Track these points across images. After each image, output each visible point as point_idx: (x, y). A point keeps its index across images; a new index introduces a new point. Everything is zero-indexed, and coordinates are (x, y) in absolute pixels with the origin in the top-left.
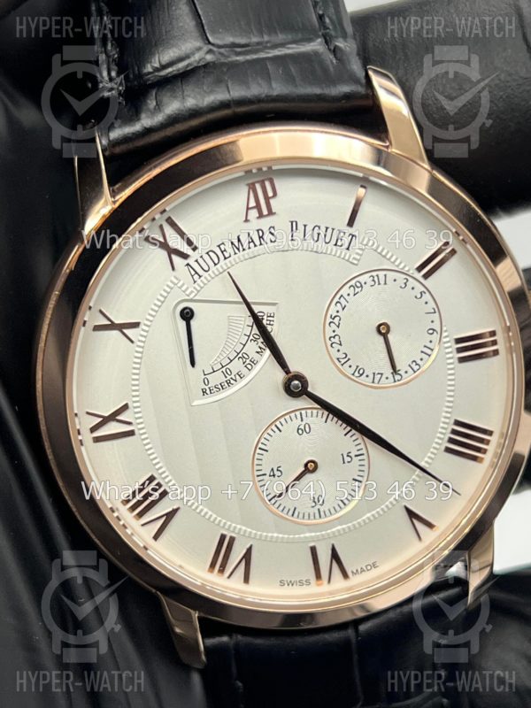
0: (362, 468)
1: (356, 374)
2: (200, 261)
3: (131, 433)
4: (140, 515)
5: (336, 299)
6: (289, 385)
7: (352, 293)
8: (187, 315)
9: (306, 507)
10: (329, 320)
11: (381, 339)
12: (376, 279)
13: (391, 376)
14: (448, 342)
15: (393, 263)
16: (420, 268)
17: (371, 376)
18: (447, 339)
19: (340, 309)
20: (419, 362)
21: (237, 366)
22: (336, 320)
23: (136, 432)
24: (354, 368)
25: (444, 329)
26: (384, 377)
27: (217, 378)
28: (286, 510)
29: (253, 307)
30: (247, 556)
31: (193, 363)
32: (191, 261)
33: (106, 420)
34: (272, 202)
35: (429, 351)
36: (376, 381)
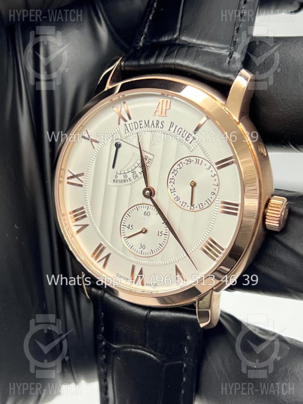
0: (165, 241)
1: (176, 199)
2: (131, 125)
3: (81, 186)
4: (77, 220)
5: (179, 163)
6: (145, 192)
7: (186, 162)
8: (118, 146)
9: (137, 247)
10: (172, 171)
11: (191, 187)
12: (198, 161)
13: (190, 206)
14: (218, 201)
15: (207, 156)
16: (217, 163)
17: (182, 202)
18: (218, 200)
19: (179, 168)
20: (203, 205)
21: (130, 175)
22: (176, 172)
23: (84, 186)
24: (176, 196)
25: (219, 194)
26: (186, 206)
27: (121, 177)
28: (129, 245)
29: (143, 152)
30: (107, 257)
31: (113, 167)
32: (127, 123)
33: (73, 177)
34: (167, 111)
35: (209, 202)
36: (183, 205)
